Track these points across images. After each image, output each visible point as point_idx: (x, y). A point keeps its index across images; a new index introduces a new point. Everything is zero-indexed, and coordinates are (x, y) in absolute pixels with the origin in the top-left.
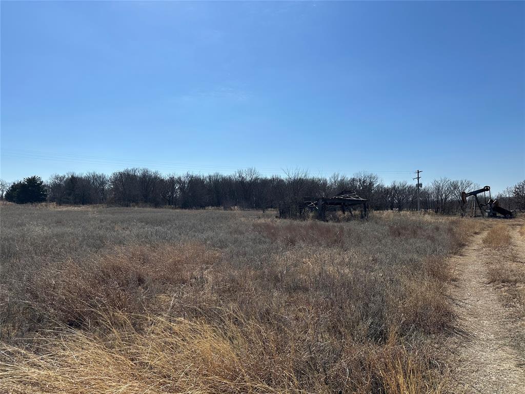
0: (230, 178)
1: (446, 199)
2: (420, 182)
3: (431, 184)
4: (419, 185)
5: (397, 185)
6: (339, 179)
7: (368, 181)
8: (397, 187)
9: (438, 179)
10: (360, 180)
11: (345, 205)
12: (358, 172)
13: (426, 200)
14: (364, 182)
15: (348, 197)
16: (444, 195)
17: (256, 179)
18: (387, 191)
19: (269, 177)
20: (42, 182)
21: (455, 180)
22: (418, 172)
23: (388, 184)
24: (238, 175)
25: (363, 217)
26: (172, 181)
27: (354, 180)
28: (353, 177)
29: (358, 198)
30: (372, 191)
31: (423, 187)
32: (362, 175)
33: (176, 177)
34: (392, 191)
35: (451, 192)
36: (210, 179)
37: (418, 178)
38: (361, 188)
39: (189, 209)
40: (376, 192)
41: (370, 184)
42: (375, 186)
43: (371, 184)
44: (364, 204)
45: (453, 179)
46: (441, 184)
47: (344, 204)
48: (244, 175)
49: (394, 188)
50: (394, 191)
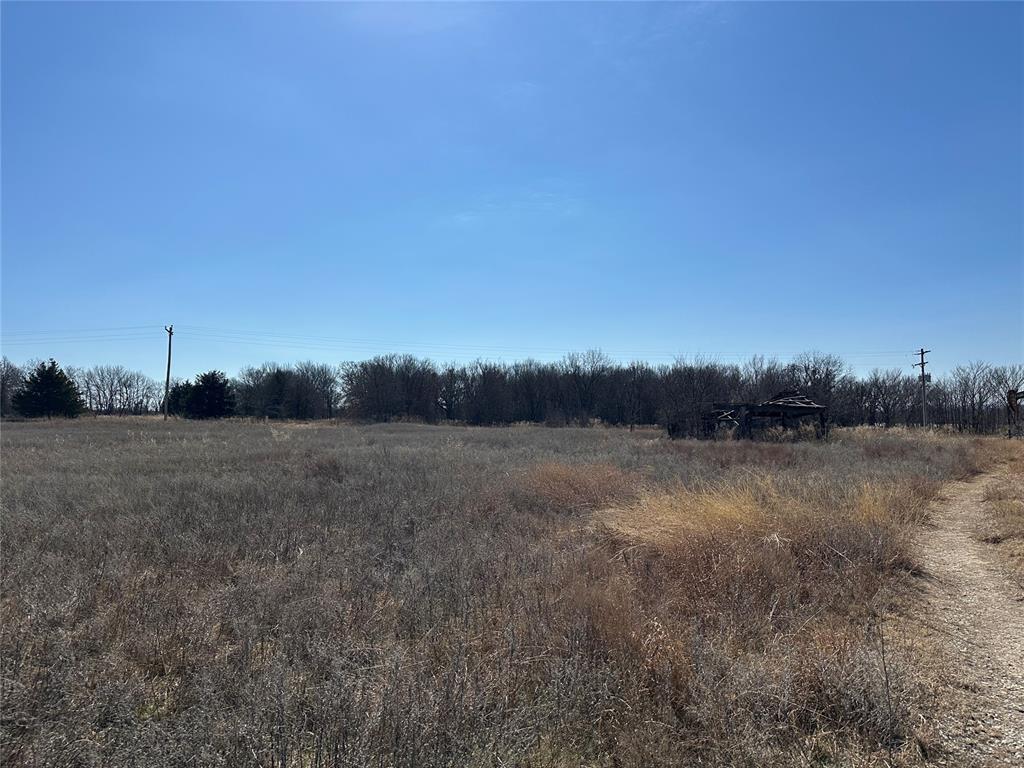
0: (553, 368)
1: (981, 403)
2: (926, 373)
3: (950, 375)
4: (925, 378)
5: (881, 376)
6: (765, 367)
7: (823, 368)
8: (881, 380)
9: (965, 365)
10: (807, 369)
11: (788, 417)
12: (802, 352)
13: (941, 405)
14: (814, 372)
15: (790, 402)
16: (977, 396)
17: (603, 369)
18: (862, 390)
19: (626, 366)
20: (226, 382)
21: (999, 366)
22: (923, 353)
23: (862, 376)
24: (568, 362)
25: (821, 436)
26: (451, 376)
27: (794, 368)
28: (791, 363)
29: (809, 403)
30: (833, 390)
31: (934, 380)
32: (812, 359)
33: (457, 368)
34: (871, 390)
35: (994, 391)
36: (516, 371)
37: (923, 364)
38: (809, 384)
39: (485, 426)
40: (839, 391)
41: (827, 375)
42: (836, 379)
43: (829, 375)
44: (821, 415)
45: (996, 364)
46: (972, 374)
47: (785, 414)
48: (580, 363)
49: (875, 383)
50: (876, 389)
